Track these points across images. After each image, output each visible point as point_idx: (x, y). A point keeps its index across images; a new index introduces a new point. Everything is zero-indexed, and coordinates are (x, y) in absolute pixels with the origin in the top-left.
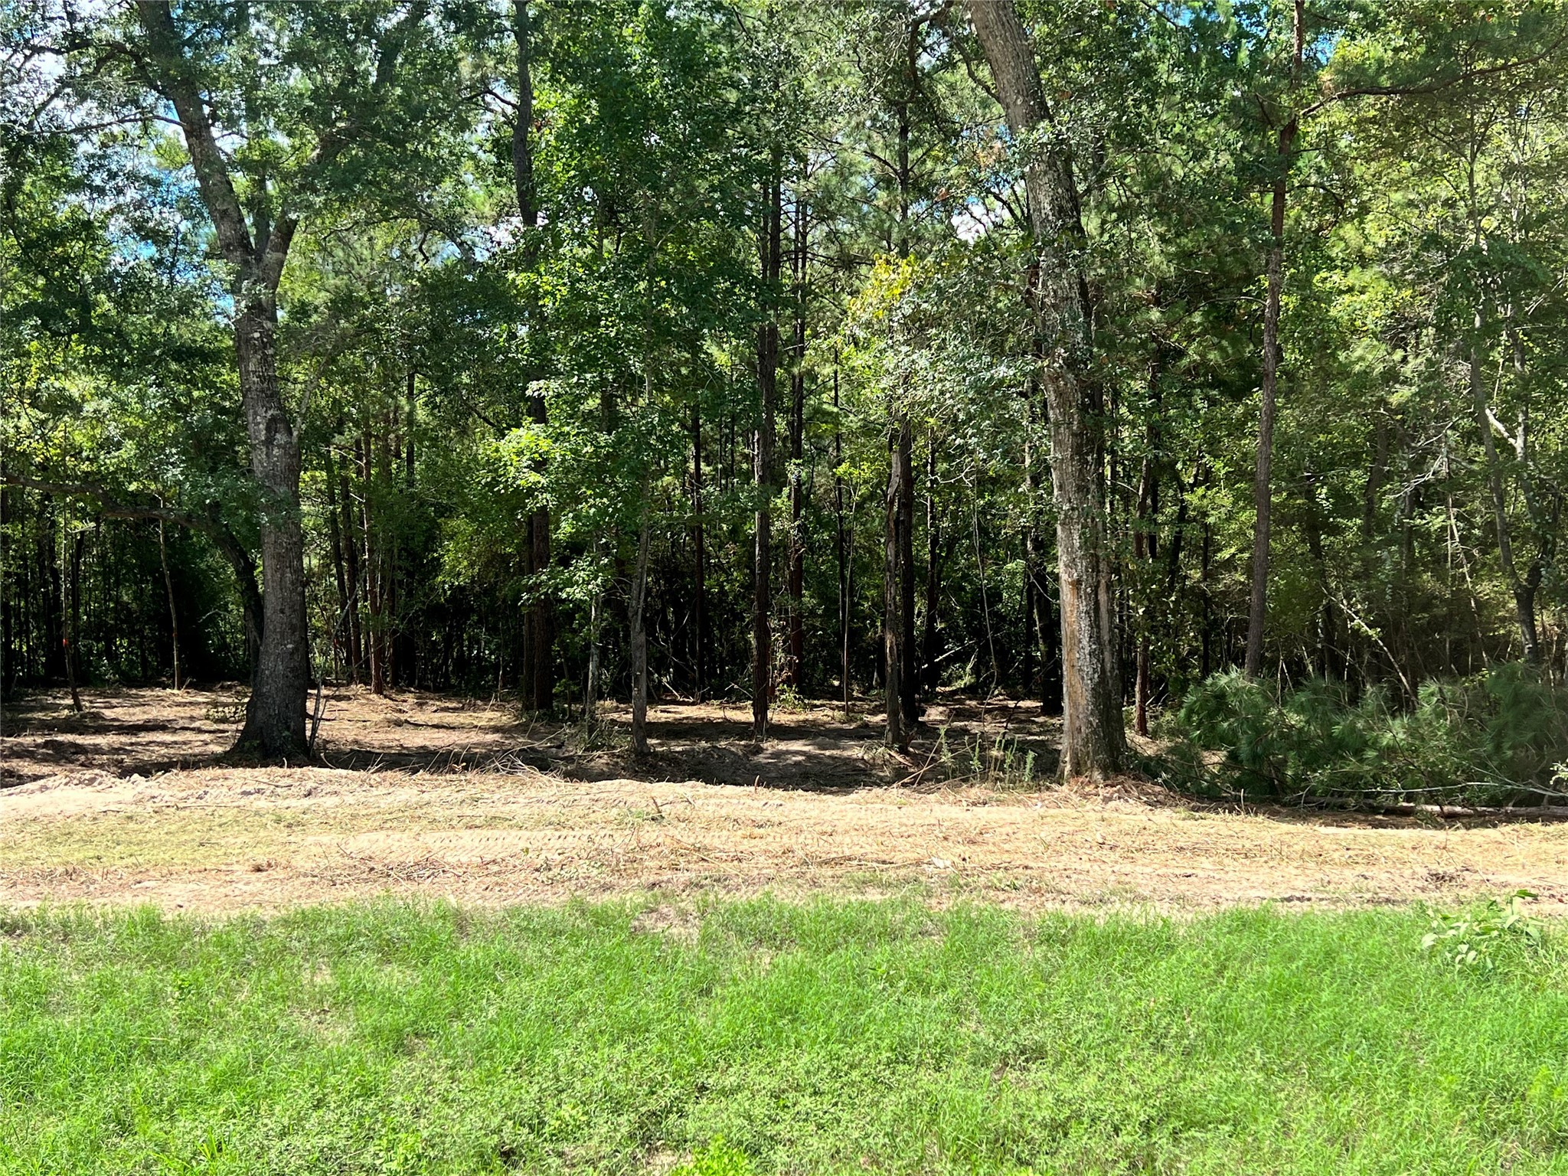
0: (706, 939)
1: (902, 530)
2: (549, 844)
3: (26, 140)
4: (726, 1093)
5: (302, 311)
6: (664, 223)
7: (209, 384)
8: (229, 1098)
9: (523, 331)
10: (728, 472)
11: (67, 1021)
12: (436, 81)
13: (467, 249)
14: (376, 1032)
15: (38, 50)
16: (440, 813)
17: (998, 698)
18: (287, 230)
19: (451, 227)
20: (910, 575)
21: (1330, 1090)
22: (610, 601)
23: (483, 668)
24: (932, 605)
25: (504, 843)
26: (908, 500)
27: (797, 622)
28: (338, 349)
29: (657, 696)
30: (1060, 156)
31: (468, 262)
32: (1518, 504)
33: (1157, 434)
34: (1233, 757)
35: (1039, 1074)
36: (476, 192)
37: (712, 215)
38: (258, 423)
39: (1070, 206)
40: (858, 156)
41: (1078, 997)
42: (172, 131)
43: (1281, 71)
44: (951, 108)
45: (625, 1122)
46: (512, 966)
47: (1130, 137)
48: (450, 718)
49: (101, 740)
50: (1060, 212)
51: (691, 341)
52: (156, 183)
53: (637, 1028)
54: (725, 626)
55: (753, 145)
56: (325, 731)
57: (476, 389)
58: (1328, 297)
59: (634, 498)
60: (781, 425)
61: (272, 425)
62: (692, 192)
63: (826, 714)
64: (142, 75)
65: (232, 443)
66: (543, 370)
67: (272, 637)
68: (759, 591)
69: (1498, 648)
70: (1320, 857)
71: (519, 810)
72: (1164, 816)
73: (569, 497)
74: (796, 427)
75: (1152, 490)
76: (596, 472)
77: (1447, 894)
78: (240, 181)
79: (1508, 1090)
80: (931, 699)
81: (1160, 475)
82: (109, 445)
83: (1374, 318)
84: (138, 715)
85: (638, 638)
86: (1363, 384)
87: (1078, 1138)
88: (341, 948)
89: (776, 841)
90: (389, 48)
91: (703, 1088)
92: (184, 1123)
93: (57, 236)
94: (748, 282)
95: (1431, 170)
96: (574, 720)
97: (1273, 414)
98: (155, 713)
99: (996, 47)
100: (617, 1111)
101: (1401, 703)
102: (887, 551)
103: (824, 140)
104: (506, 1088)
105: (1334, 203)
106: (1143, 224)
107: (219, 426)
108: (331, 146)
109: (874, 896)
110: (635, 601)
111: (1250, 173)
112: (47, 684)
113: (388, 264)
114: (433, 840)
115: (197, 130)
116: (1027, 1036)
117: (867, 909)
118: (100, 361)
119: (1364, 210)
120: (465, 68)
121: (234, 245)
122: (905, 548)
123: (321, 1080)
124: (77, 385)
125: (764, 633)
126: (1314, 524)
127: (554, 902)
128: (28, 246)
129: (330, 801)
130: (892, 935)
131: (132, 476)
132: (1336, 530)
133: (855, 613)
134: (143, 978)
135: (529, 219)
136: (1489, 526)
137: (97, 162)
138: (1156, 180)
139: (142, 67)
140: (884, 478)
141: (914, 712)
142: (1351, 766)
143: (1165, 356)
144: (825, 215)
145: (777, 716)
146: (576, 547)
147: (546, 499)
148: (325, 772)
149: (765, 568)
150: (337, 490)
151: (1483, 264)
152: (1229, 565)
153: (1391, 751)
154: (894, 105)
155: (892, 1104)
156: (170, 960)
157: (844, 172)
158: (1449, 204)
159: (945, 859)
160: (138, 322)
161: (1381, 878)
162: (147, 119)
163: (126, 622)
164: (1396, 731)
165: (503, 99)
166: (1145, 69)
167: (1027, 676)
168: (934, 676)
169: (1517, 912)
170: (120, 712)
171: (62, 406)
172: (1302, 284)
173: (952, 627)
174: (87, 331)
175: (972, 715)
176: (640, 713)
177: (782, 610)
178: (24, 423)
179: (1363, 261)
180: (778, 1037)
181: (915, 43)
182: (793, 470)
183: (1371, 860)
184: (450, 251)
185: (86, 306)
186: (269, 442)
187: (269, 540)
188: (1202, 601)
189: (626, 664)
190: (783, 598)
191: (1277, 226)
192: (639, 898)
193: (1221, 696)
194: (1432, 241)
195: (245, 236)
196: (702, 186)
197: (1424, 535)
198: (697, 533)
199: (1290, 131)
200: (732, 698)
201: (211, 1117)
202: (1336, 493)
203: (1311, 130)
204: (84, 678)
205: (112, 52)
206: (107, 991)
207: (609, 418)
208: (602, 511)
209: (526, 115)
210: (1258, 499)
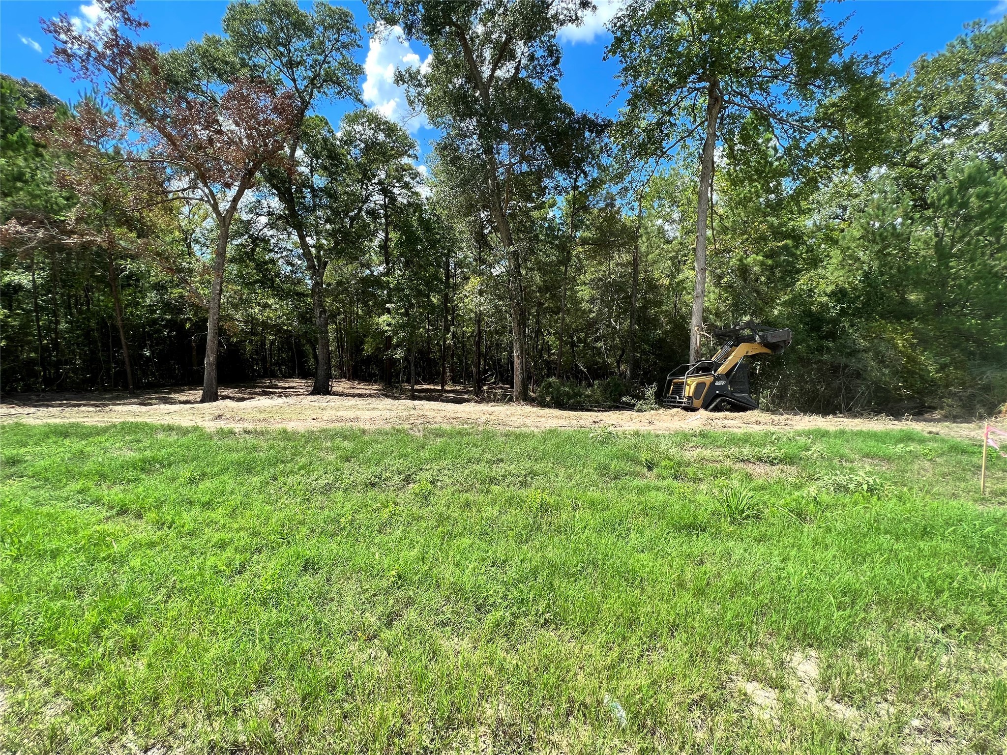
0: (424, 435)
1: (478, 344)
2: (387, 414)
3: (257, 238)
4: (427, 470)
5: (329, 285)
6: (421, 266)
7: (305, 302)
8: (302, 472)
9: (385, 292)
10: (436, 329)
11: (261, 454)
12: (364, 230)
13: (372, 272)
14: (341, 457)
15: (260, 215)
16: (361, 407)
17: (500, 385)
18: (326, 263)
19: (368, 266)
20: (480, 354)
21: (567, 468)
22: (406, 359)
23: (375, 375)
24: (485, 362)
25: (375, 414)
26: (480, 337)
27: (452, 365)
28: (339, 294)
29: (418, 383)
30: (515, 255)
31: (372, 275)
32: (617, 341)
33: (538, 322)
34: (552, 397)
35: (501, 465)
36: (374, 257)
37: (433, 265)
38: (317, 313)
39: (518, 267)
40: (469, 253)
41: (511, 448)
42: (295, 237)
43: (568, 238)
44: (491, 243)
45: (402, 477)
46: (377, 442)
47: (532, 251)
48: (366, 387)
49: (277, 391)
50: (516, 268)
51: (428, 296)
52: (292, 251)
53: (406, 455)
54: (435, 366)
55: (443, 249)
56: (334, 389)
57: (373, 306)
58: (578, 292)
59: (412, 334)
60: (449, 318)
61: (321, 313)
62: (428, 260)
63: (458, 387)
64: (288, 223)
65: (311, 318)
66: (390, 302)
67: (320, 365)
68: (443, 358)
69: (612, 373)
70: (569, 418)
71: (380, 407)
72: (535, 409)
73: (396, 333)
74: (453, 319)
75: (537, 336)
76: (402, 327)
77: (597, 425)
78: (313, 250)
79: (606, 467)
80: (484, 385)
81: (538, 333)
82: (280, 317)
83: (586, 298)
84: (287, 385)
85: (413, 368)
86: (584, 312)
87: (509, 479)
88: (333, 438)
89: (443, 414)
90: (352, 219)
91: (421, 469)
92: (291, 477)
93: (266, 263)
94: (442, 282)
95: (600, 263)
96: (397, 388)
97: (564, 319)
98: (291, 384)
99: (501, 228)
100: (400, 474)
101: (590, 385)
102: (474, 349)
103: (461, 249)
104: (372, 469)
105: (579, 270)
106: (536, 272)
107: (307, 313)
108: (337, 243)
109: (466, 426)
110: (412, 359)
111: (560, 263)
112: (263, 377)
113: (352, 275)
114: (358, 413)
115: (302, 238)
116: (499, 457)
117: (463, 429)
118: (276, 295)
119: (585, 272)
120: (372, 227)
121: (311, 267)
122: (479, 348)
123: (326, 468)
124: (271, 301)
125: (444, 368)
126: (573, 345)
127: (387, 427)
128: (257, 265)
129: (333, 404)
130: (469, 434)
131: (285, 325)
132: (578, 346)
133: (466, 364)
134: (282, 444)
135: (387, 264)
136: (611, 346)
137: (276, 245)
138: (538, 262)
139: (288, 221)
140: (473, 331)
141: (480, 387)
142: (579, 399)
143: (540, 304)
144: (461, 267)
145: (447, 388)
146: (398, 345)
147: (390, 333)
148: (332, 397)
149: (444, 351)
150: (338, 330)
151: (611, 285)
152: (554, 354)
153: (588, 396)
154: (477, 241)
155: (466, 472)
156: (289, 440)
157: (466, 257)
158: (604, 271)
159: (483, 418)
160: (286, 286)
161: (582, 422)
162: (289, 234)
163: (284, 362)
164: (589, 392)
165: (381, 235)
166: (537, 236)
167: (507, 379)
168: (485, 379)
169: (611, 429)
170: (281, 384)
171: (266, 306)
172: (572, 289)
173: (490, 367)
174: (272, 287)
175: (493, 388)
176: (413, 387)
177: (449, 363)
178: (256, 310)
179: (586, 285)
180: (440, 457)
181: (483, 227)
182: (452, 329)
183: (581, 419)
184: (368, 272)
185: (273, 282)
186: (320, 317)
187: (320, 341)
188: (547, 363)
189: (409, 374)
190: (449, 359)
191: (565, 274)
192: (409, 426)
193: (550, 383)
194: (600, 279)
195: (314, 265)
196: (430, 258)
197: (596, 348)
198: (428, 343)
199: (569, 252)
200: (436, 384)
201: (298, 477)
202: (578, 338)
203: (574, 253)
204: (273, 376)
205: (280, 217)
206: (272, 447)
207: (406, 314)
208: (404, 336)
209: (387, 239)
210: (560, 339)
